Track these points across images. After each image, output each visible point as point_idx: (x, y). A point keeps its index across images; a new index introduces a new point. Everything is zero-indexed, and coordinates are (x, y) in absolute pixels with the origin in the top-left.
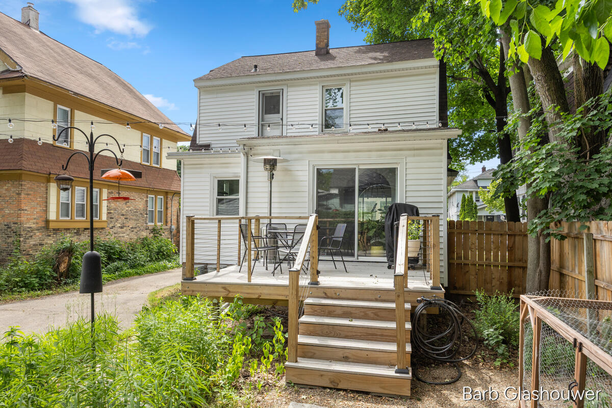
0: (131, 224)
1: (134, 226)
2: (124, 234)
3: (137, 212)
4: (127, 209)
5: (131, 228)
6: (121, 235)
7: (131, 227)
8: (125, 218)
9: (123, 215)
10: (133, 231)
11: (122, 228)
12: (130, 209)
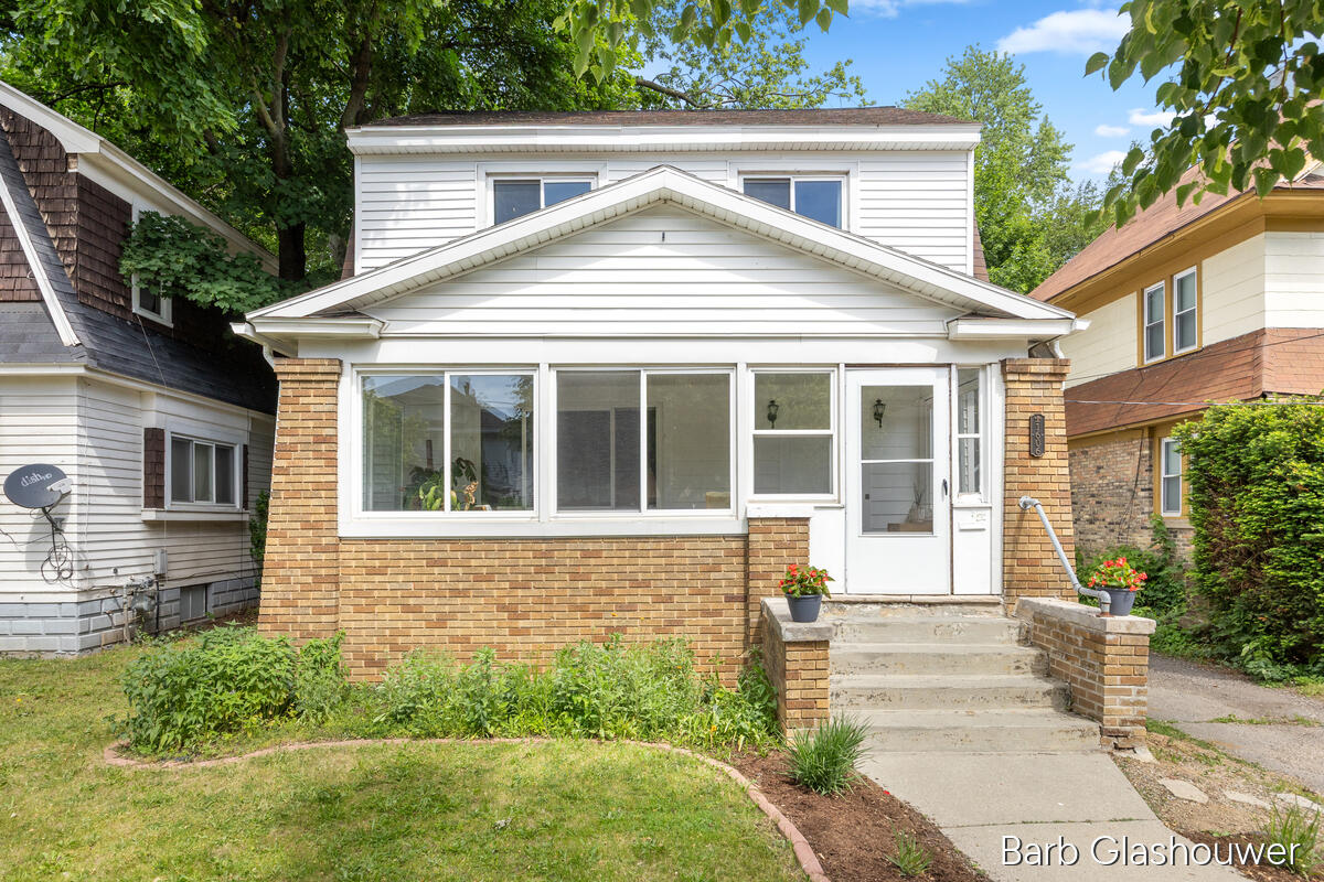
0: (1111, 514)
1: (1116, 518)
2: (1096, 537)
3: (1121, 487)
4: (1100, 482)
5: (1110, 524)
6: (1091, 537)
7: (1108, 520)
8: (1098, 502)
9: (1093, 496)
10: (1112, 531)
11: (1091, 522)
12: (1106, 481)
